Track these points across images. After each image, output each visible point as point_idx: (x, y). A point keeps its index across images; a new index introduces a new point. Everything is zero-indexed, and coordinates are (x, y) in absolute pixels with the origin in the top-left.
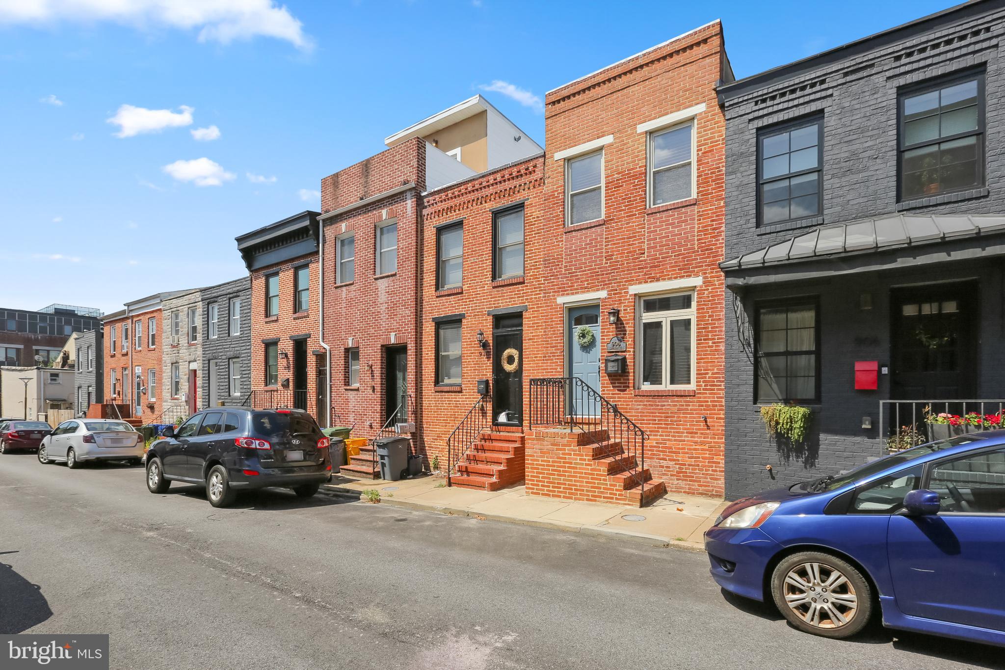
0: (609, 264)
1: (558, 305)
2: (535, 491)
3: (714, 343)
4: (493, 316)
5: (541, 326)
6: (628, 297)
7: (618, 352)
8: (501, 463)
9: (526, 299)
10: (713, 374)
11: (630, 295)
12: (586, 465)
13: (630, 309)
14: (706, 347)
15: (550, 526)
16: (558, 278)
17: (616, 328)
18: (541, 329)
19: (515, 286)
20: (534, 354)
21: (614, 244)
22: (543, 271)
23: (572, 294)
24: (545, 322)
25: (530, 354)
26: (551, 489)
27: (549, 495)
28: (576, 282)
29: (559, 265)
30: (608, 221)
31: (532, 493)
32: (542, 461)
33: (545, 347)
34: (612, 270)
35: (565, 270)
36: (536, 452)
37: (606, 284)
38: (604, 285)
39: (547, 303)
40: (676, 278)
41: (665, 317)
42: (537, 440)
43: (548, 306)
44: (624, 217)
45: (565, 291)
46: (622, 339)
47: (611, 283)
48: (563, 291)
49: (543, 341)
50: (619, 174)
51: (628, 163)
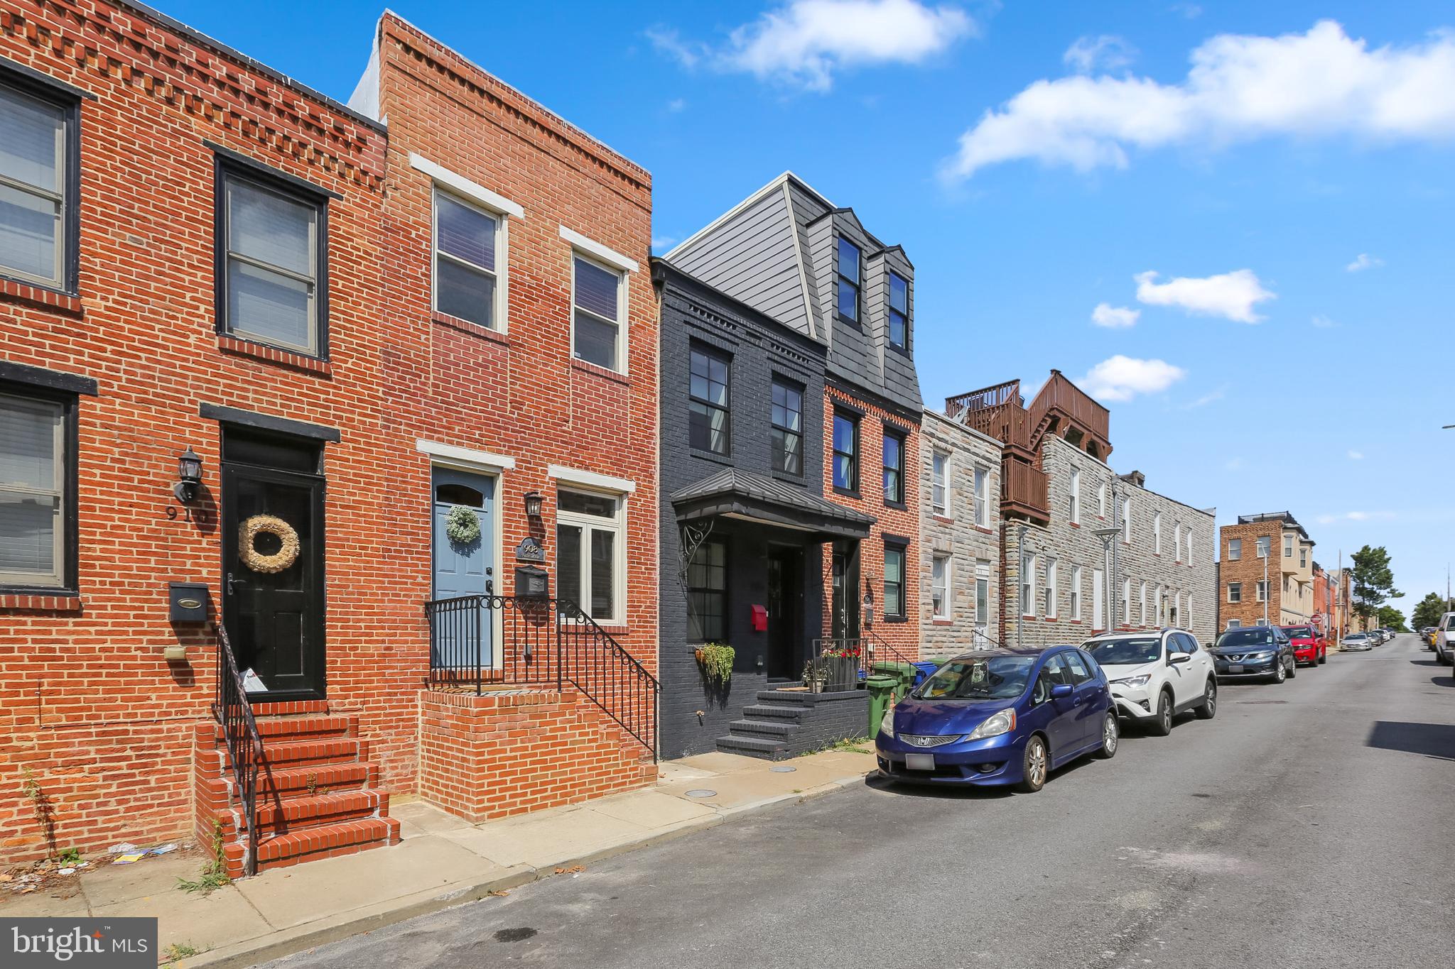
0: (516, 416)
1: (420, 454)
2: (497, 810)
3: (646, 569)
4: (222, 423)
5: (376, 485)
6: (547, 480)
7: (533, 562)
9: (335, 416)
10: (646, 607)
11: (551, 478)
12: (590, 741)
13: (551, 500)
14: (638, 573)
16: (419, 402)
17: (530, 524)
18: (378, 491)
19: (299, 375)
20: (359, 541)
21: (526, 387)
22: (382, 372)
23: (451, 443)
24: (387, 480)
25: (348, 540)
26: (529, 797)
27: (524, 810)
28: (459, 424)
29: (420, 377)
30: (514, 343)
31: (490, 817)
32: (512, 750)
33: (386, 531)
34: (521, 427)
35: (435, 393)
36: (499, 736)
37: (513, 448)
38: (510, 447)
39: (392, 442)
40: (608, 473)
41: (587, 523)
42: (502, 712)
43: (395, 449)
44: (540, 352)
45: (436, 432)
46: (539, 544)
47: (522, 449)
48: (432, 433)
49: (384, 518)
50: (532, 277)
51: (546, 271)
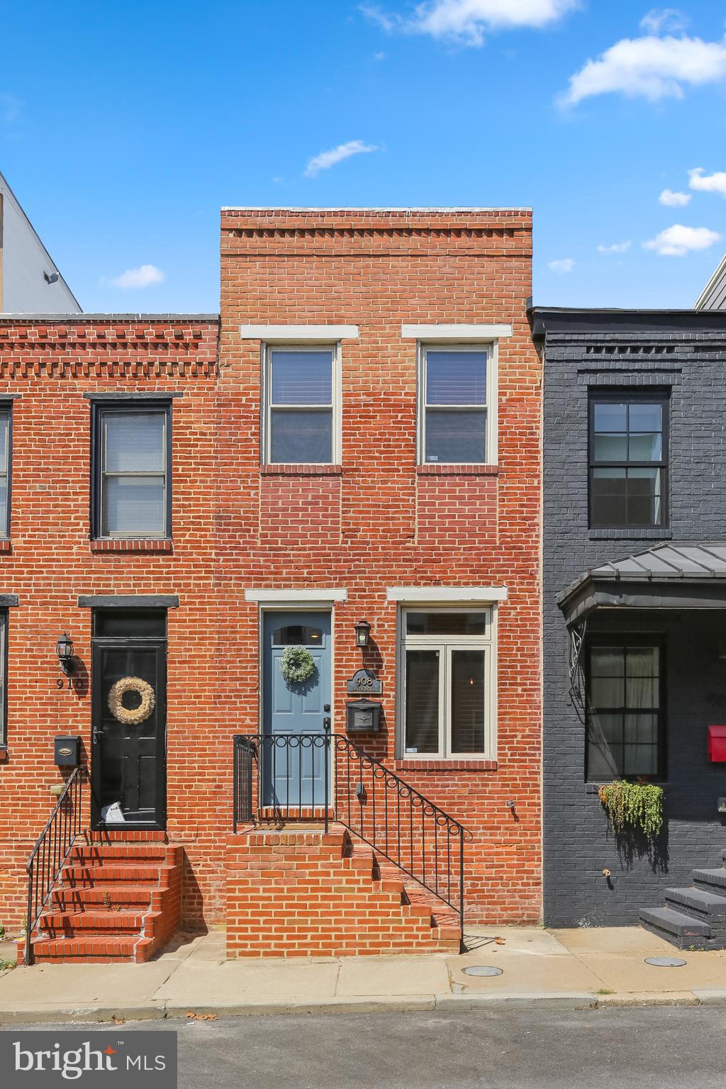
0: (349, 544)
1: (248, 603)
2: (249, 949)
3: (524, 690)
4: (93, 608)
5: (209, 639)
6: (385, 605)
7: (368, 695)
8: (148, 904)
9: (175, 585)
10: (523, 737)
11: (390, 603)
12: (360, 890)
13: (389, 626)
14: (512, 696)
15: (371, 1008)
16: (248, 555)
17: (364, 655)
18: (210, 644)
19: (148, 557)
20: (193, 691)
21: (360, 512)
22: (214, 536)
23: (278, 587)
24: (218, 632)
25: (184, 691)
26: (285, 941)
27: (280, 954)
28: (286, 567)
29: (249, 531)
30: (348, 470)
31: (242, 954)
32: (265, 890)
33: (217, 679)
34: (355, 555)
35: (263, 542)
36: (251, 875)
37: (345, 578)
38: (341, 579)
39: (223, 597)
40: (466, 584)
41: (445, 645)
42: (254, 851)
43: (226, 603)
44: (378, 470)
45: (263, 579)
46: (374, 675)
47: (355, 578)
48: (259, 580)
49: (215, 668)
50: (368, 395)
51: (385, 382)
